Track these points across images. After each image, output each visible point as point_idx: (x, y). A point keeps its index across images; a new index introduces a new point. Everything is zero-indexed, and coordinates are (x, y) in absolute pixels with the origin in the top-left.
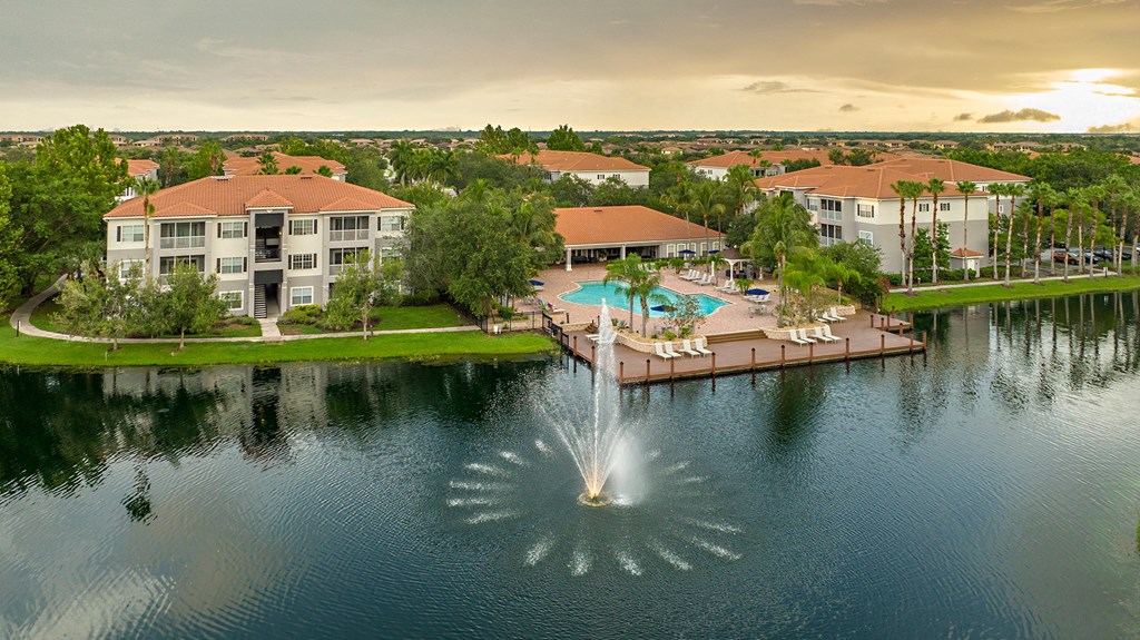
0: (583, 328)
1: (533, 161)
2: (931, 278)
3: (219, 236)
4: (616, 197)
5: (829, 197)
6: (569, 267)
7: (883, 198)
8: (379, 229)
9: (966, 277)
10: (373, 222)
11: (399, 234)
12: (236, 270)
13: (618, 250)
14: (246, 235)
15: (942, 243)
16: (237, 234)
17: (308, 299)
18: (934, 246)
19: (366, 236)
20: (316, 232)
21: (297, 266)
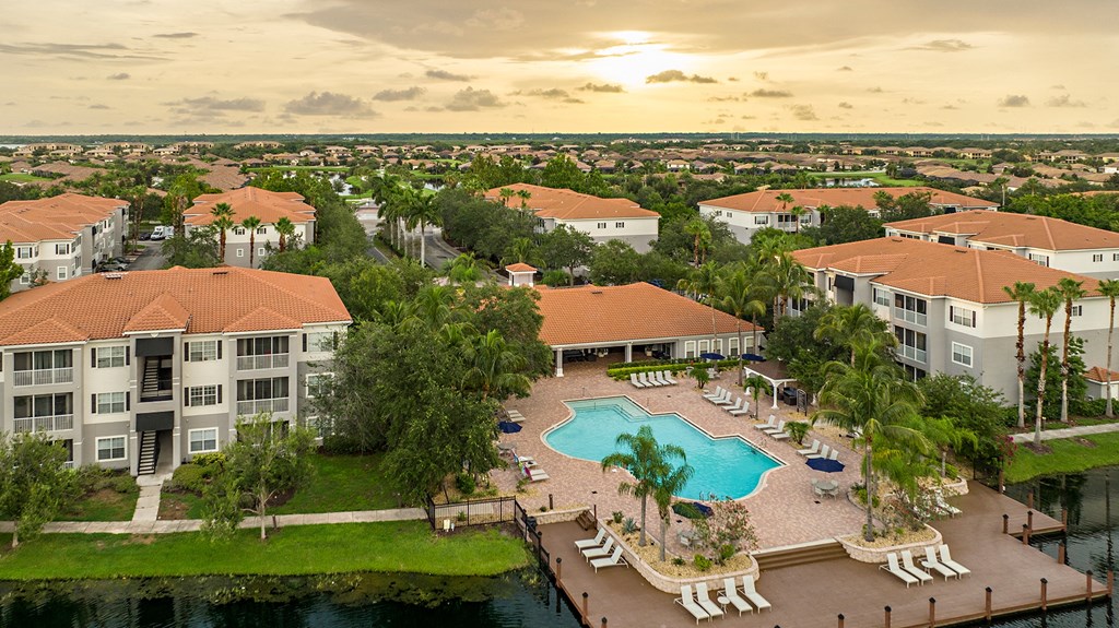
0: (572, 518)
1: (524, 205)
2: (1059, 414)
3: (94, 366)
4: (618, 268)
5: (905, 292)
6: (560, 373)
7: (990, 301)
8: (305, 350)
9: (1110, 412)
10: (295, 343)
11: (329, 355)
12: (117, 408)
13: (621, 350)
14: (128, 364)
15: (1074, 365)
16: (117, 362)
17: (211, 444)
18: (1065, 371)
19: (285, 362)
20: (220, 357)
21: (197, 401)
